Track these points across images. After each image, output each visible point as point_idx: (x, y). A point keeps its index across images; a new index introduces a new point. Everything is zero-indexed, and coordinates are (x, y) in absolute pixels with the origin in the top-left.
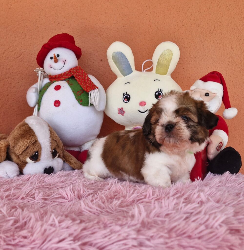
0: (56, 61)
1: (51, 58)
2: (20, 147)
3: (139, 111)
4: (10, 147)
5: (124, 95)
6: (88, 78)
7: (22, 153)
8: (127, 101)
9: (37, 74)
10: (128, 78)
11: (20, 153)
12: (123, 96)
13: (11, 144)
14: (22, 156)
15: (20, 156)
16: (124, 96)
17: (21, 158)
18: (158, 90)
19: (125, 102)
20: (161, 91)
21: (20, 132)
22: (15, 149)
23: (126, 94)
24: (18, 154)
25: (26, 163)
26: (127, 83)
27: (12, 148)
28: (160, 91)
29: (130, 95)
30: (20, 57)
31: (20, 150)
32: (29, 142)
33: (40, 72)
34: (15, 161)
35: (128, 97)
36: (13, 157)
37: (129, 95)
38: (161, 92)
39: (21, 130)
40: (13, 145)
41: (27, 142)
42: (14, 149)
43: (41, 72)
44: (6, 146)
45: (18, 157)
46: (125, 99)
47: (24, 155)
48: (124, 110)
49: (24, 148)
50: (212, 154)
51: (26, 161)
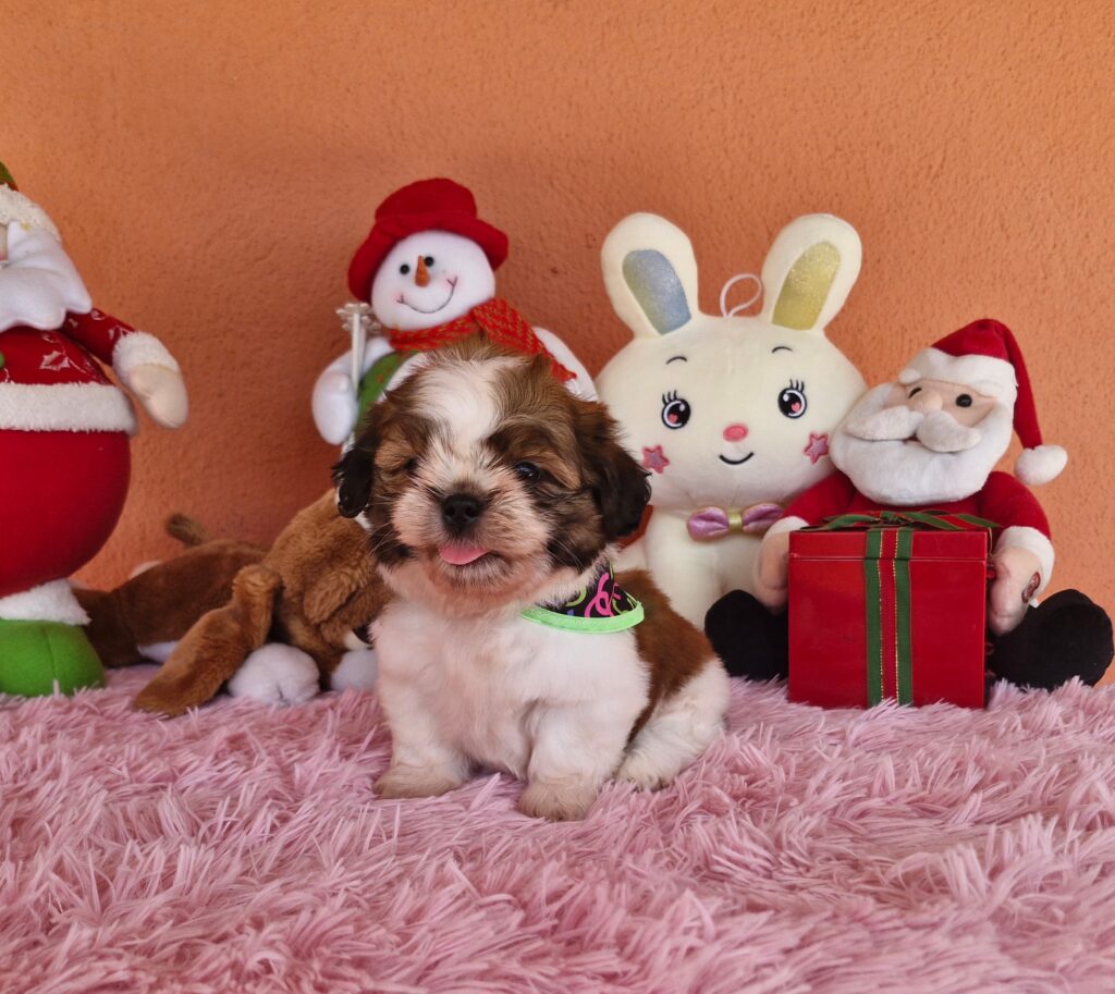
0: (422, 280)
1: (404, 269)
2: (327, 594)
3: (722, 458)
4: (287, 594)
5: (667, 401)
6: (536, 341)
7: (333, 615)
8: (679, 425)
9: (345, 326)
10: (677, 339)
11: (326, 615)
12: (663, 405)
13: (291, 584)
14: (331, 625)
15: (322, 626)
16: (666, 404)
17: (328, 634)
18: (788, 385)
19: (669, 426)
20: (800, 388)
21: (324, 540)
22: (306, 601)
23: (672, 398)
24: (317, 620)
25: (340, 651)
26: (675, 359)
27: (293, 597)
28: (795, 386)
29: (690, 404)
31: (322, 608)
32: (361, 578)
33: (356, 318)
34: (301, 643)
35: (682, 408)
36: (297, 628)
37: (684, 402)
38: (801, 392)
39: (328, 534)
40: (297, 587)
41: (352, 577)
42: (302, 601)
43: (361, 315)
44: (269, 592)
45: (316, 629)
46: (672, 416)
47: (338, 623)
48: (667, 453)
49: (340, 599)
50: (1009, 616)
51: (342, 644)
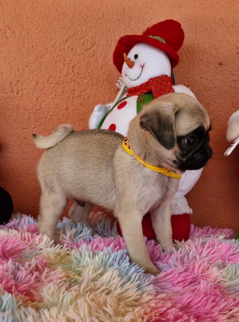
30: (91, 49)
